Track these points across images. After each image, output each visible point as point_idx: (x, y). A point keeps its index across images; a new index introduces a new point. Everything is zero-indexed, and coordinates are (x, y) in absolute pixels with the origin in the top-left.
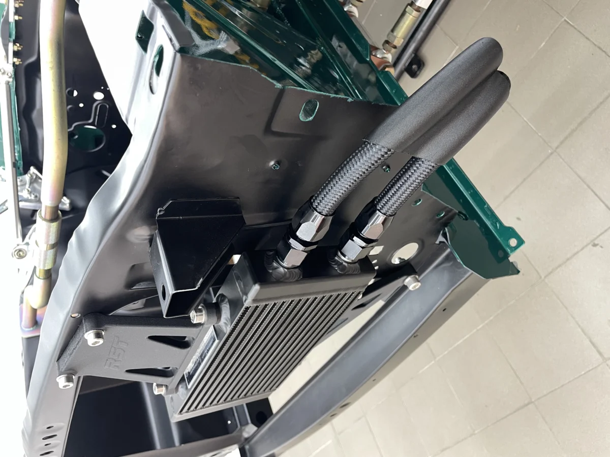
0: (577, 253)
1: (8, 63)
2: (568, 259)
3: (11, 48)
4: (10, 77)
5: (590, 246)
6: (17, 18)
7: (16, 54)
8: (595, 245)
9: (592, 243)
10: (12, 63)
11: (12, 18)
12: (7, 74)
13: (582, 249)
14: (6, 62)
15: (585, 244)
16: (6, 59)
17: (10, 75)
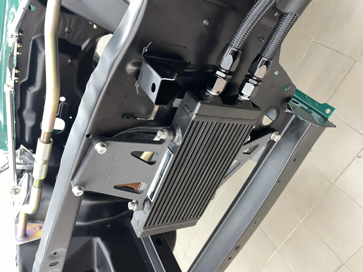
0: (350, 164)
1: (11, 80)
2: (345, 169)
3: (14, 71)
4: (12, 88)
5: (357, 158)
6: (18, 53)
7: (16, 75)
8: (359, 157)
9: (357, 156)
10: (14, 80)
11: (16, 53)
12: (11, 87)
13: (353, 161)
14: (11, 79)
15: (353, 157)
16: (11, 78)
17: (12, 87)
